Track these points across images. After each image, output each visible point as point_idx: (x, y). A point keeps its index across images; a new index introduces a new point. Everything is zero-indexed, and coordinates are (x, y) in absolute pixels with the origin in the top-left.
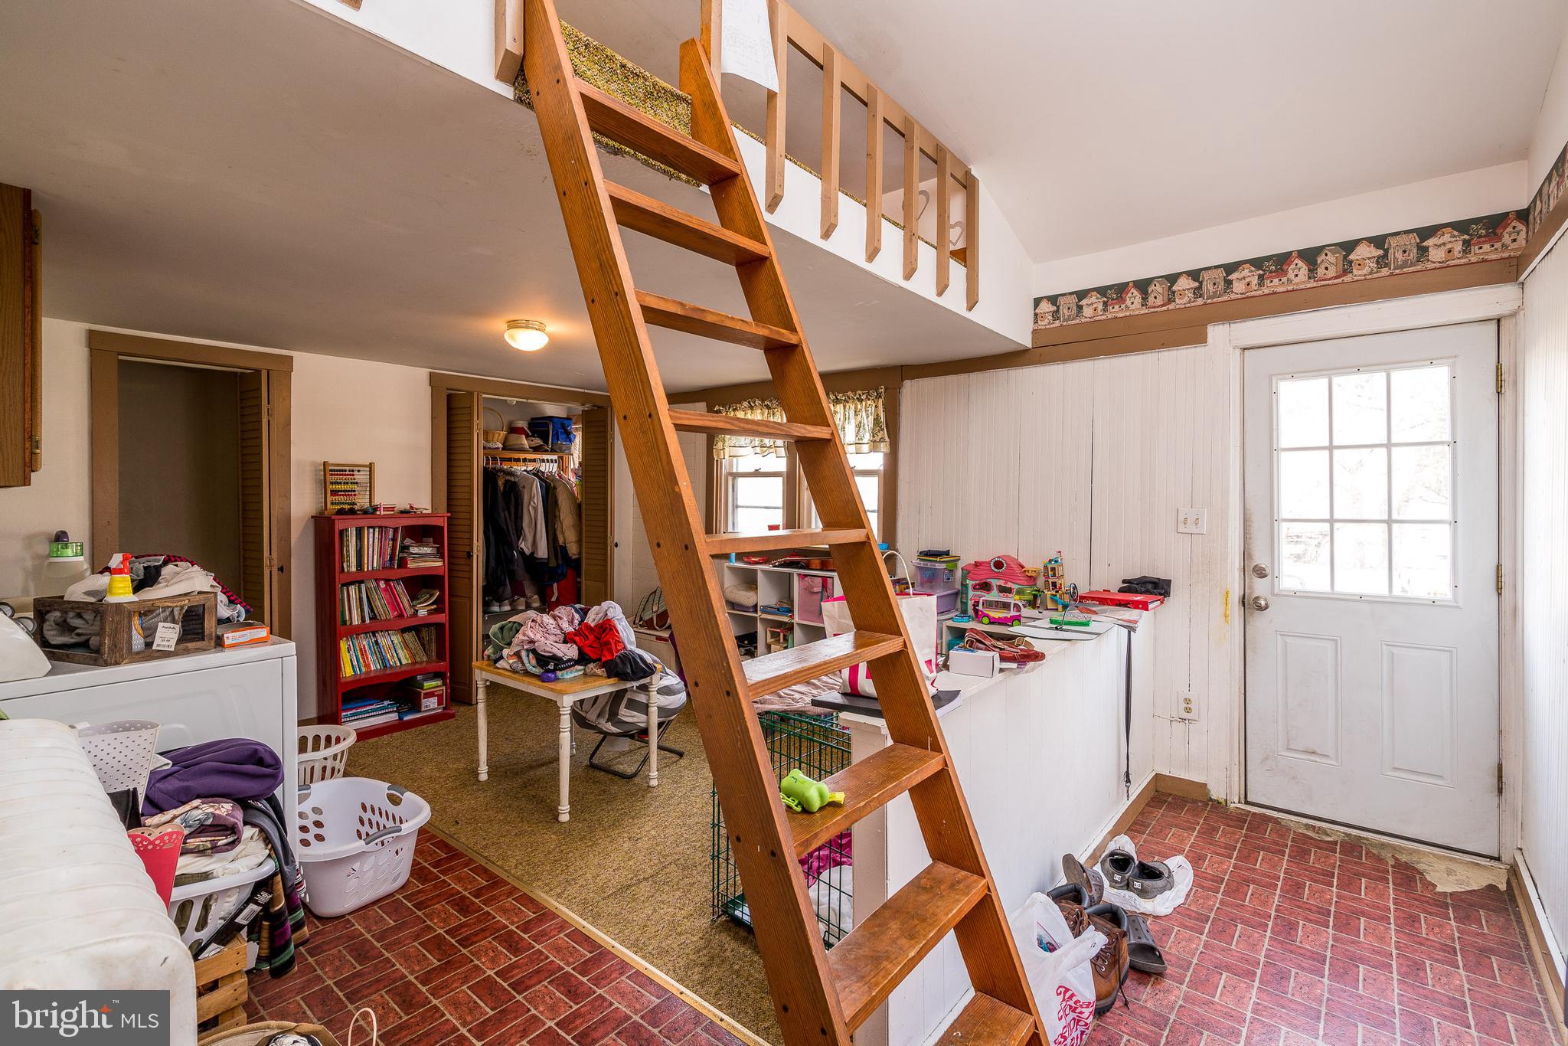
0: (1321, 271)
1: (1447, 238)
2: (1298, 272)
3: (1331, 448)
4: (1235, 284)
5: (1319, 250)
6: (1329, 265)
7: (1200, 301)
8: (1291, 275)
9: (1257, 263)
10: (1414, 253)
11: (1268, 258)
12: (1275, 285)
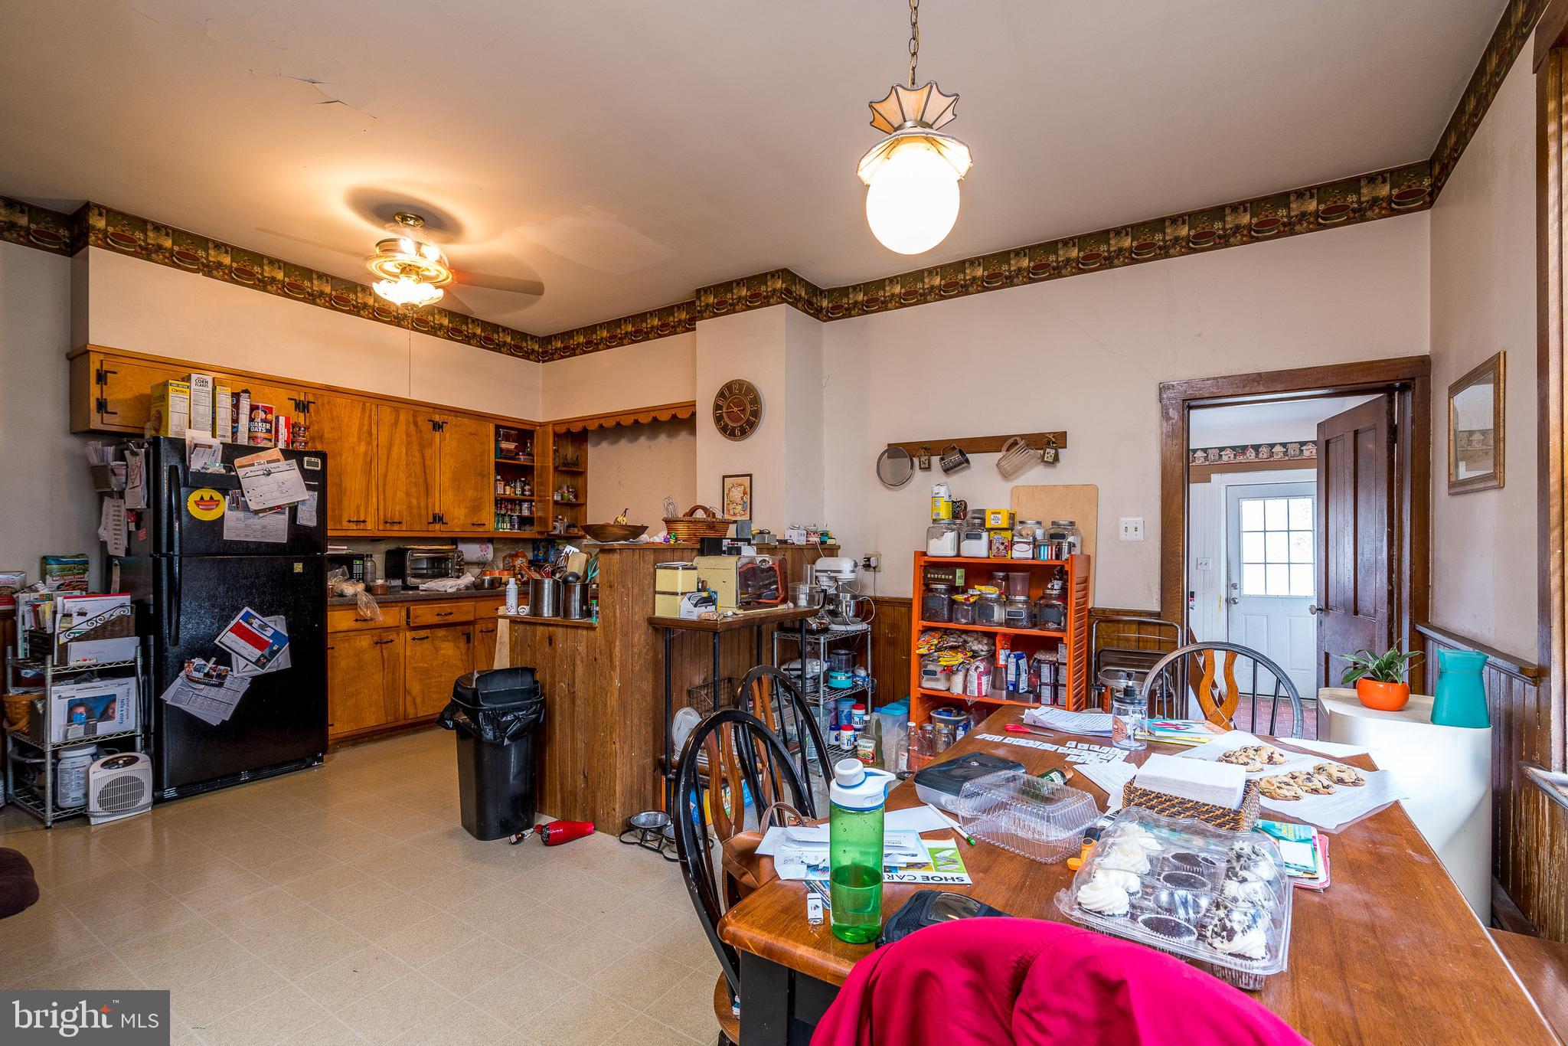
0: (1261, 455)
1: (1310, 447)
2: (1251, 455)
3: (1265, 531)
4: (1223, 457)
5: (1260, 445)
6: (1264, 453)
7: (1207, 463)
8: (1248, 455)
9: (1233, 448)
10: (1298, 452)
11: (1238, 447)
12: (1240, 459)
